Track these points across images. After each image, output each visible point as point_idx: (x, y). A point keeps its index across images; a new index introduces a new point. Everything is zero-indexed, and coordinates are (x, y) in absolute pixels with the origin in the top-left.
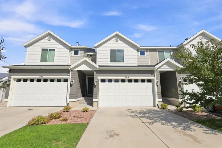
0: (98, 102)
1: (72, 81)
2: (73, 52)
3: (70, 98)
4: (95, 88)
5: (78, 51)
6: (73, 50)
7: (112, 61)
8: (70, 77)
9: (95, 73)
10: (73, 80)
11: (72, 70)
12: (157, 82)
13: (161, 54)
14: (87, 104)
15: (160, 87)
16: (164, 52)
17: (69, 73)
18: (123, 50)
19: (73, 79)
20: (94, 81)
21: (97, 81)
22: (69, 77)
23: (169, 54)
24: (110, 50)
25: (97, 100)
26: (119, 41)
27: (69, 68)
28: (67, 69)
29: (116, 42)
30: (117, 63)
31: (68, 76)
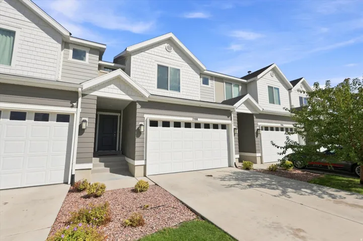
0: (145, 166)
1: (85, 121)
2: (71, 52)
3: (77, 162)
4: (138, 136)
5: (85, 52)
6: (72, 46)
7: (159, 86)
8: (79, 109)
9: (138, 106)
10: (87, 119)
11: (83, 95)
12: (234, 129)
13: (229, 86)
14: (111, 171)
15: (237, 137)
16: (231, 84)
17: (77, 101)
18: (179, 70)
19: (86, 117)
20: (137, 123)
21: (143, 123)
22: (76, 112)
23: (237, 88)
24: (157, 66)
25: (143, 162)
26: (173, 51)
27: (80, 90)
28: (74, 90)
29: (168, 53)
30: (169, 91)
31: (72, 107)
